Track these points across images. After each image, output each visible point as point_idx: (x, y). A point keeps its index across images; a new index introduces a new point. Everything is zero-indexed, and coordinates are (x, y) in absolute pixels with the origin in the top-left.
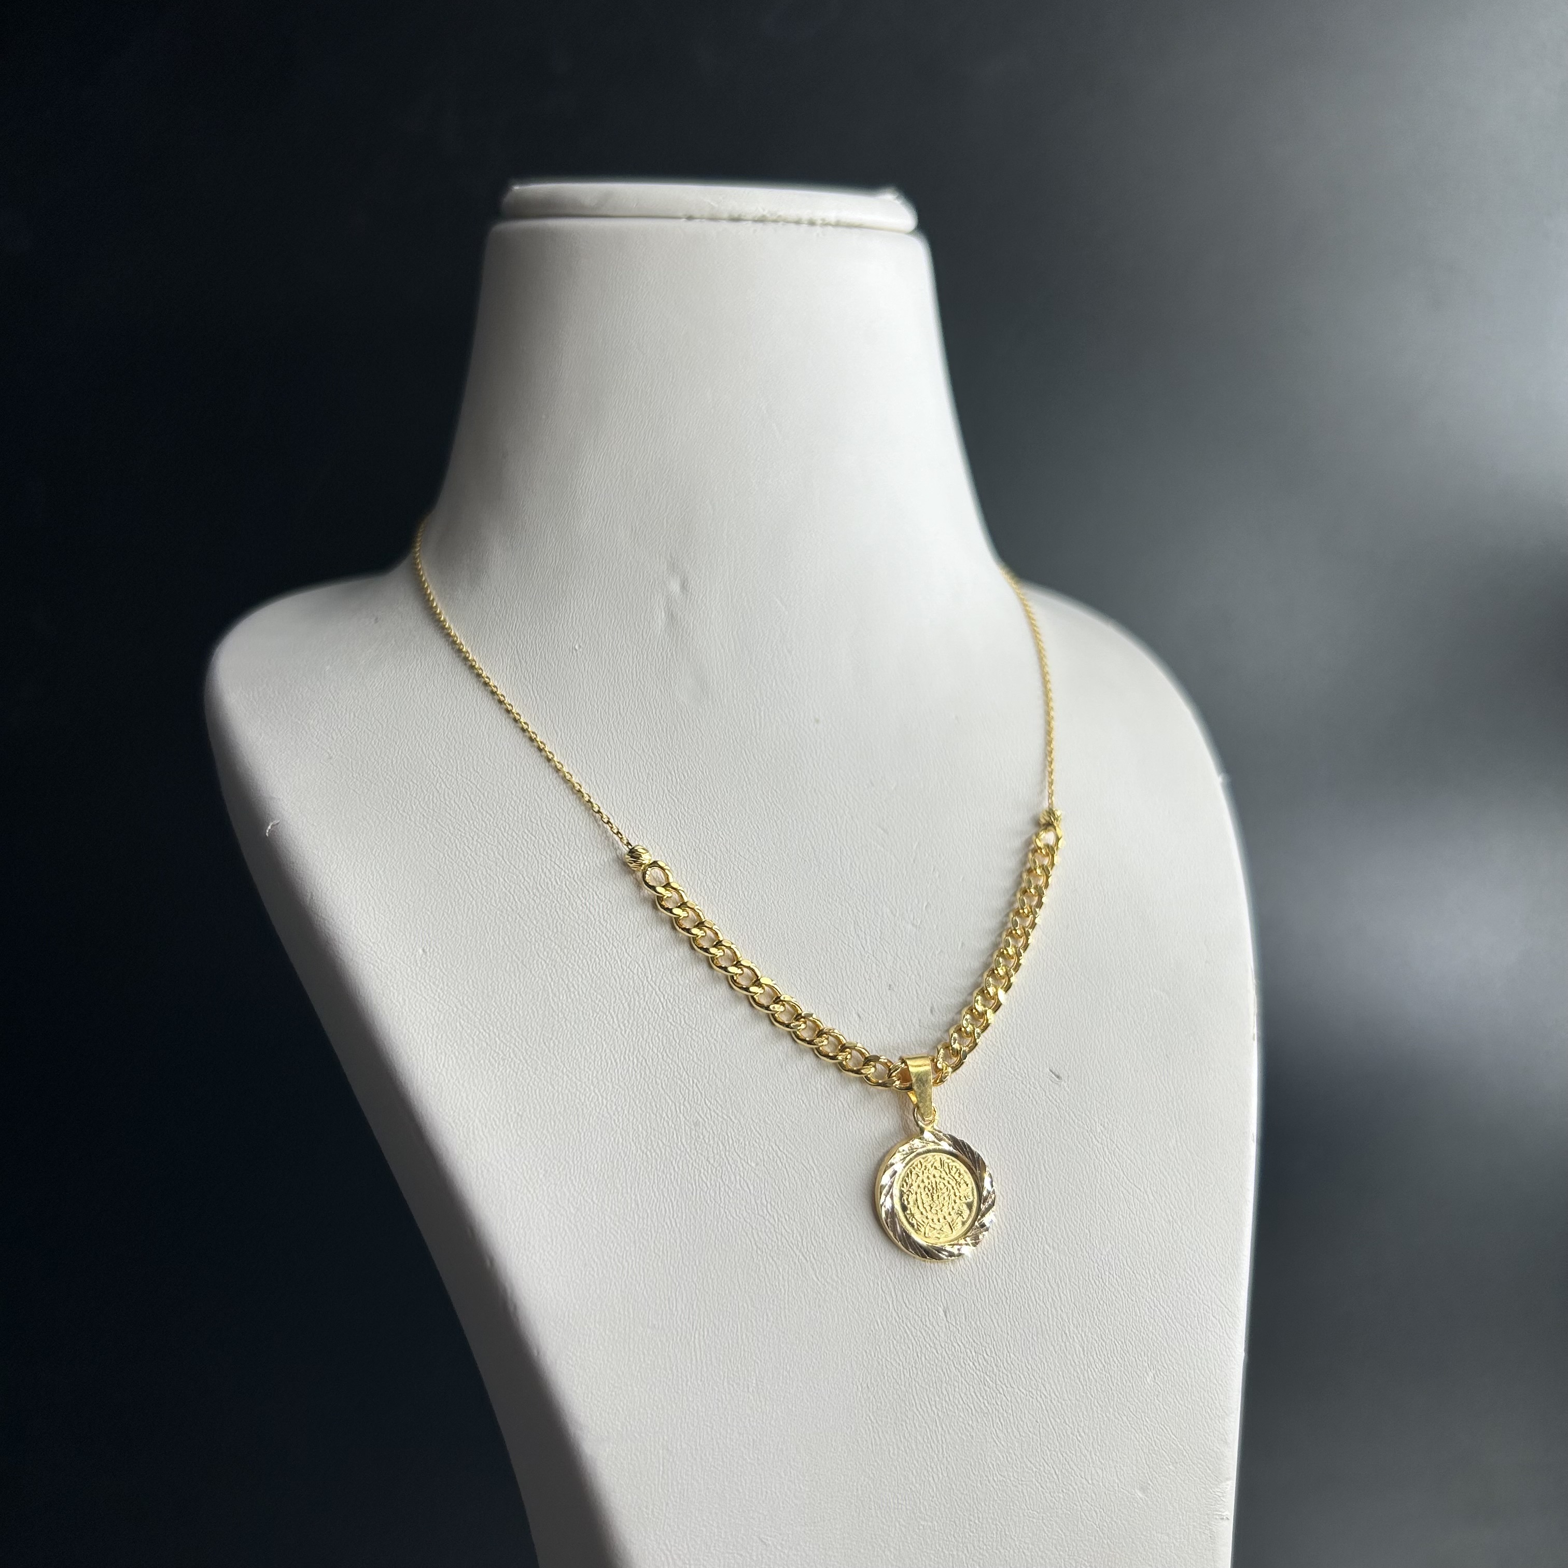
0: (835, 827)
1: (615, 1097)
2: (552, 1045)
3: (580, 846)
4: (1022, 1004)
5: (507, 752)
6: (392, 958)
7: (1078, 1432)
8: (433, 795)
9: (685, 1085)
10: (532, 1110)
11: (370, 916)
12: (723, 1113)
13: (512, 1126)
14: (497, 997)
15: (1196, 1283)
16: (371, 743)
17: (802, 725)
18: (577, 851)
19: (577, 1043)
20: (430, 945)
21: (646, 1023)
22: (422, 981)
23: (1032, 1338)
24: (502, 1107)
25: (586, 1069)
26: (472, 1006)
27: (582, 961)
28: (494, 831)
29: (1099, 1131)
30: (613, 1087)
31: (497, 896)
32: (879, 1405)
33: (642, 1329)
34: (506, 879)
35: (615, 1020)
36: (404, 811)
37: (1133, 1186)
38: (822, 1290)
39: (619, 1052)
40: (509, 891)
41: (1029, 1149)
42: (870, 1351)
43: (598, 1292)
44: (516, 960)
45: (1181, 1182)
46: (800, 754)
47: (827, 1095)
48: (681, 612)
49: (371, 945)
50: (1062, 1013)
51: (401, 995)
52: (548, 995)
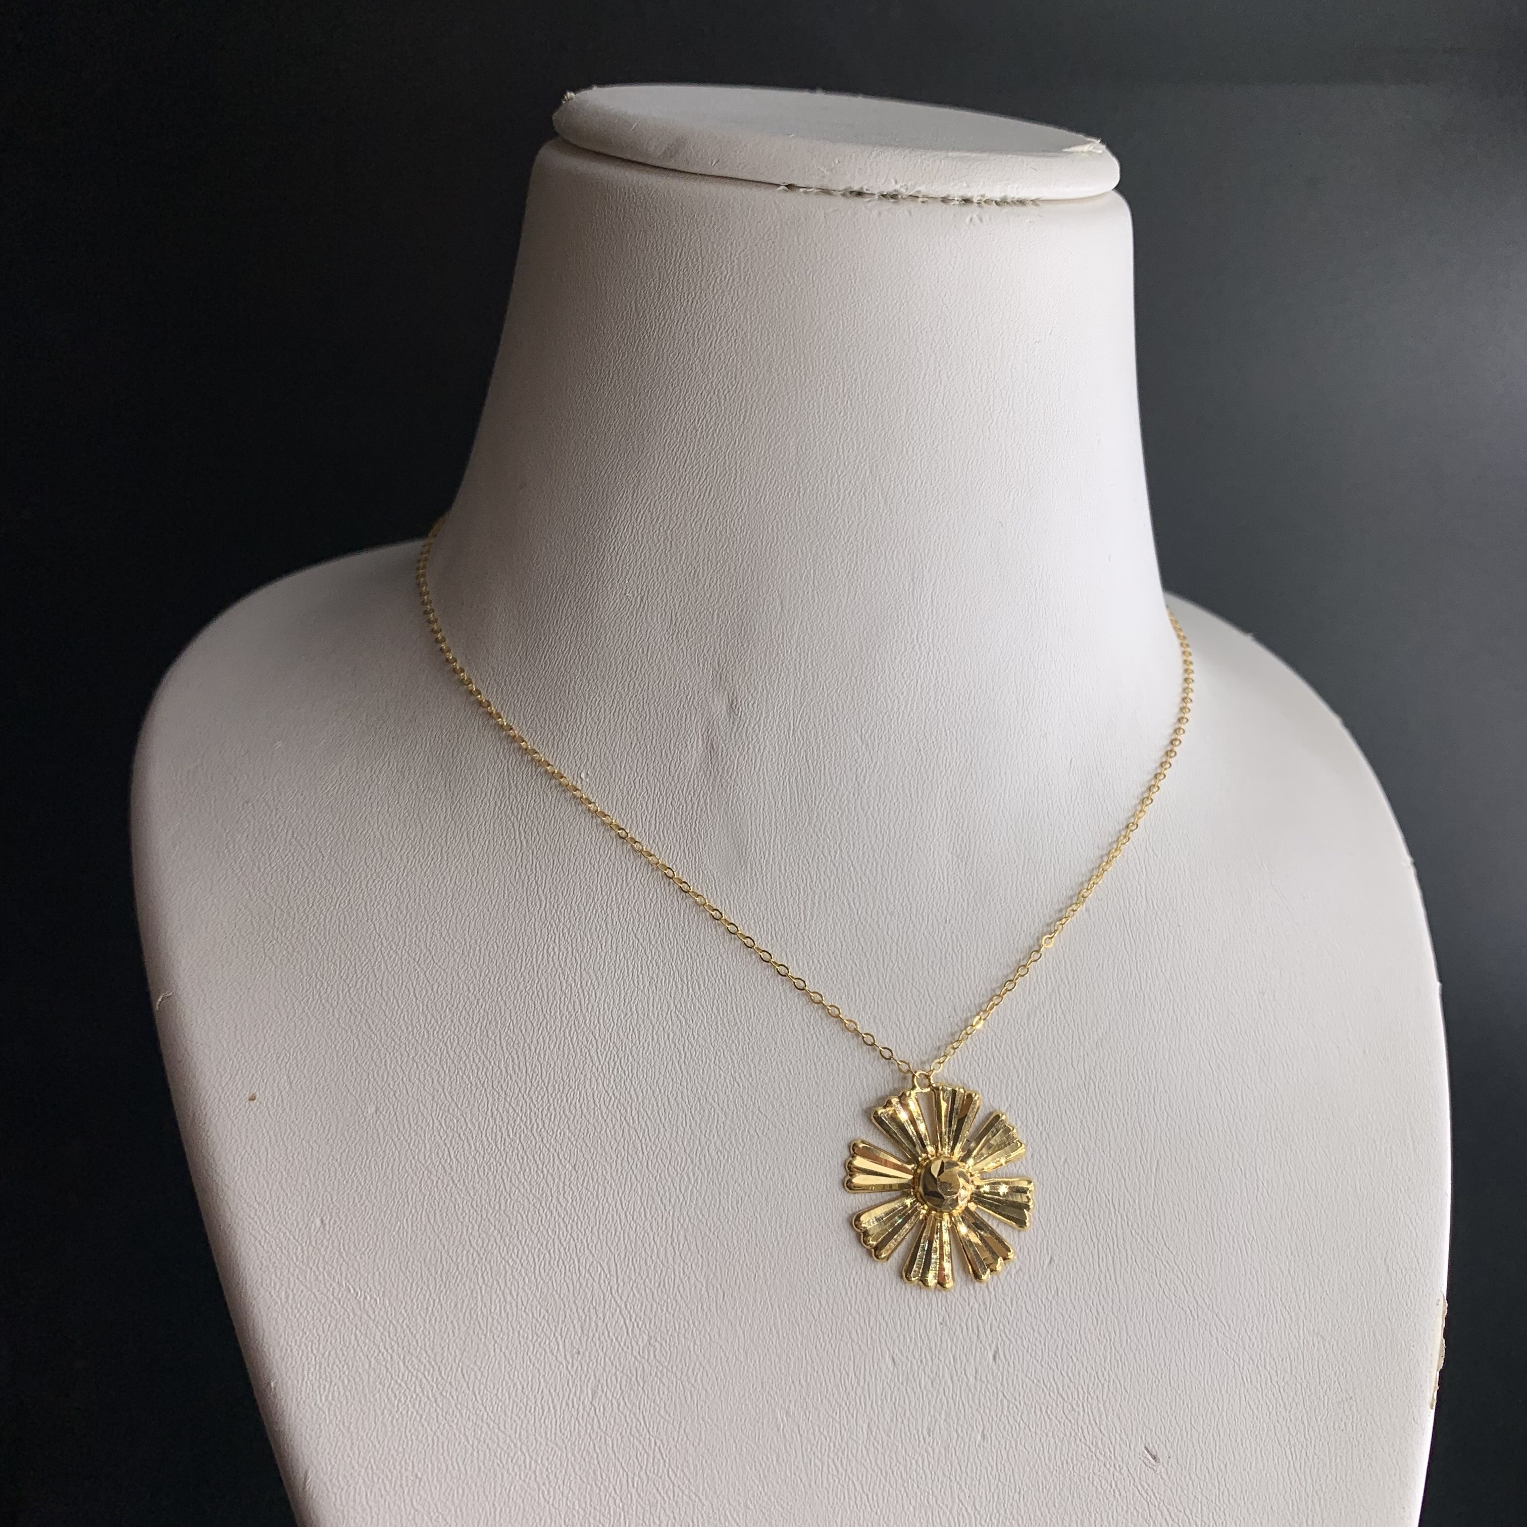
1: (548, 1459)
2: (472, 1377)
4: (1121, 1351)
6: (280, 1229)
8: (368, 980)
9: (643, 1448)
10: (436, 1471)
11: (260, 1161)
12: (690, 1491)
13: (406, 1492)
14: (409, 1302)
16: (304, 884)
19: (507, 1376)
20: (331, 1214)
21: (601, 1354)
22: (315, 1269)
24: (397, 1464)
25: (514, 1416)
28: (438, 1045)
30: (547, 1445)
31: (428, 1148)
34: (443, 1123)
35: (561, 1348)
36: (328, 1001)
39: (561, 1395)
40: (444, 1142)
44: (441, 1247)
46: (861, 962)
47: (835, 1473)
48: (724, 742)
49: (257, 1207)
50: (1173, 1365)
51: (284, 1288)
52: (476, 1304)
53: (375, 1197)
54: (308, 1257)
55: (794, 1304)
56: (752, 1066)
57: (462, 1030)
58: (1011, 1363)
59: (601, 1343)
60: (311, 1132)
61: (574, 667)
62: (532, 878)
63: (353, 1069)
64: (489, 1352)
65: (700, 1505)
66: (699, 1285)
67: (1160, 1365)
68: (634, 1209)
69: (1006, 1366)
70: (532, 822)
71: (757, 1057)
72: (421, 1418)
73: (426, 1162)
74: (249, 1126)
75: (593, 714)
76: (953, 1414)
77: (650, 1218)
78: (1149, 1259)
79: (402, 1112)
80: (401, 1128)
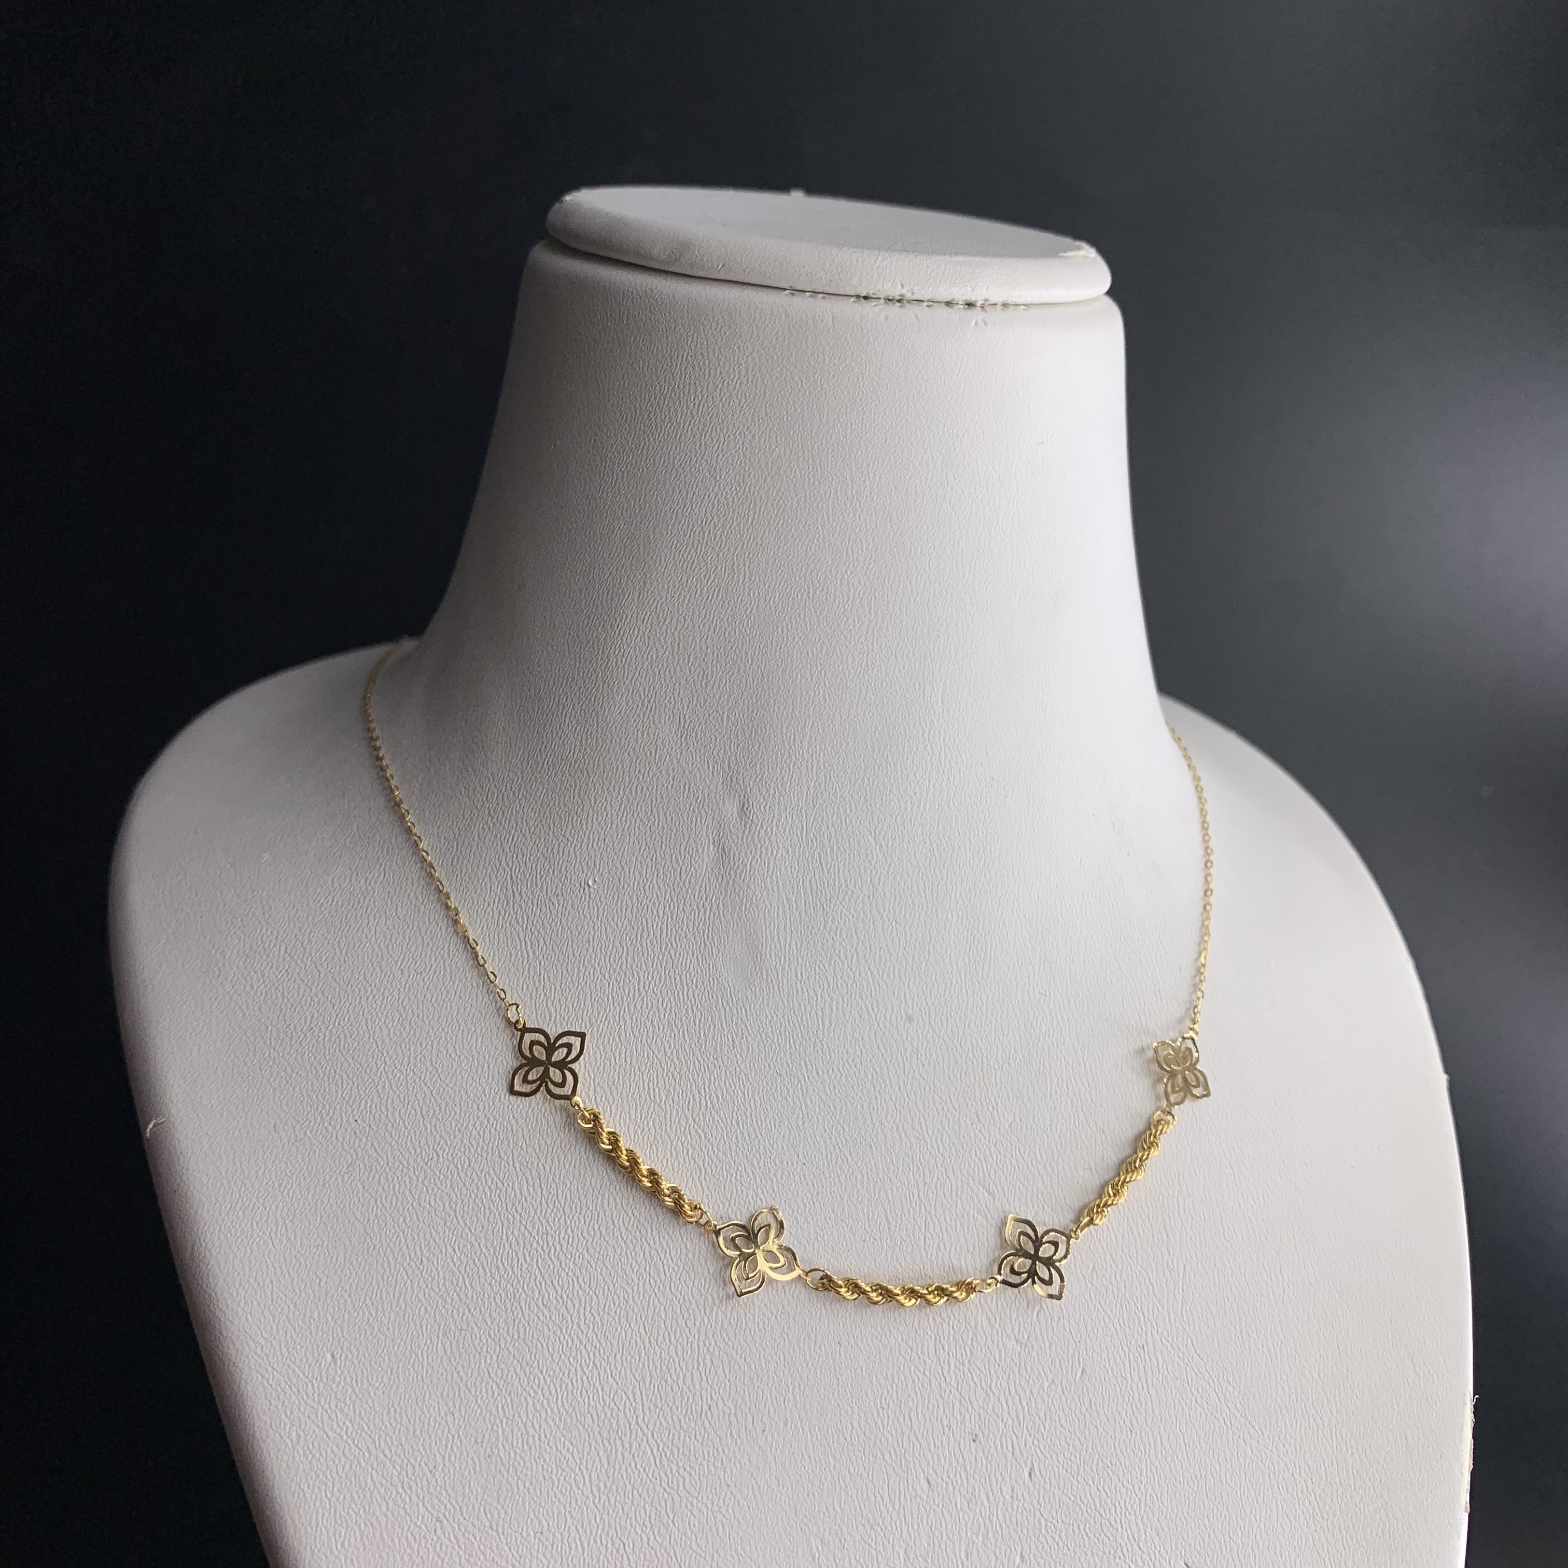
0: (921, 1187)
2: (496, 1516)
3: (563, 1202)
4: (1157, 1464)
5: (480, 1039)
6: (289, 1366)
8: (372, 1101)
11: (265, 1294)
14: (427, 1439)
16: (300, 1003)
17: (888, 1026)
18: (558, 1210)
19: (532, 1516)
20: (342, 1348)
21: (629, 1487)
22: (327, 1407)
25: (540, 1556)
27: (550, 1386)
28: (448, 1168)
31: (441, 1276)
34: (456, 1249)
35: (587, 1481)
36: (330, 1124)
39: (588, 1531)
40: (458, 1269)
44: (458, 1380)
46: (881, 1069)
48: (736, 845)
50: (1209, 1476)
51: (294, 1428)
52: (497, 1438)
53: (388, 1329)
54: (319, 1395)
55: (825, 1428)
56: (775, 1180)
57: (473, 1151)
58: (1048, 1481)
59: (628, 1474)
60: (317, 1262)
61: (579, 772)
63: (360, 1195)
64: (512, 1489)
66: (727, 1411)
67: (1196, 1477)
68: (658, 1333)
69: (1042, 1483)
70: (539, 932)
71: (780, 1172)
73: (440, 1290)
75: (600, 819)
76: (991, 1535)
77: (675, 1343)
78: (1180, 1367)
79: (414, 1238)
80: (413, 1256)
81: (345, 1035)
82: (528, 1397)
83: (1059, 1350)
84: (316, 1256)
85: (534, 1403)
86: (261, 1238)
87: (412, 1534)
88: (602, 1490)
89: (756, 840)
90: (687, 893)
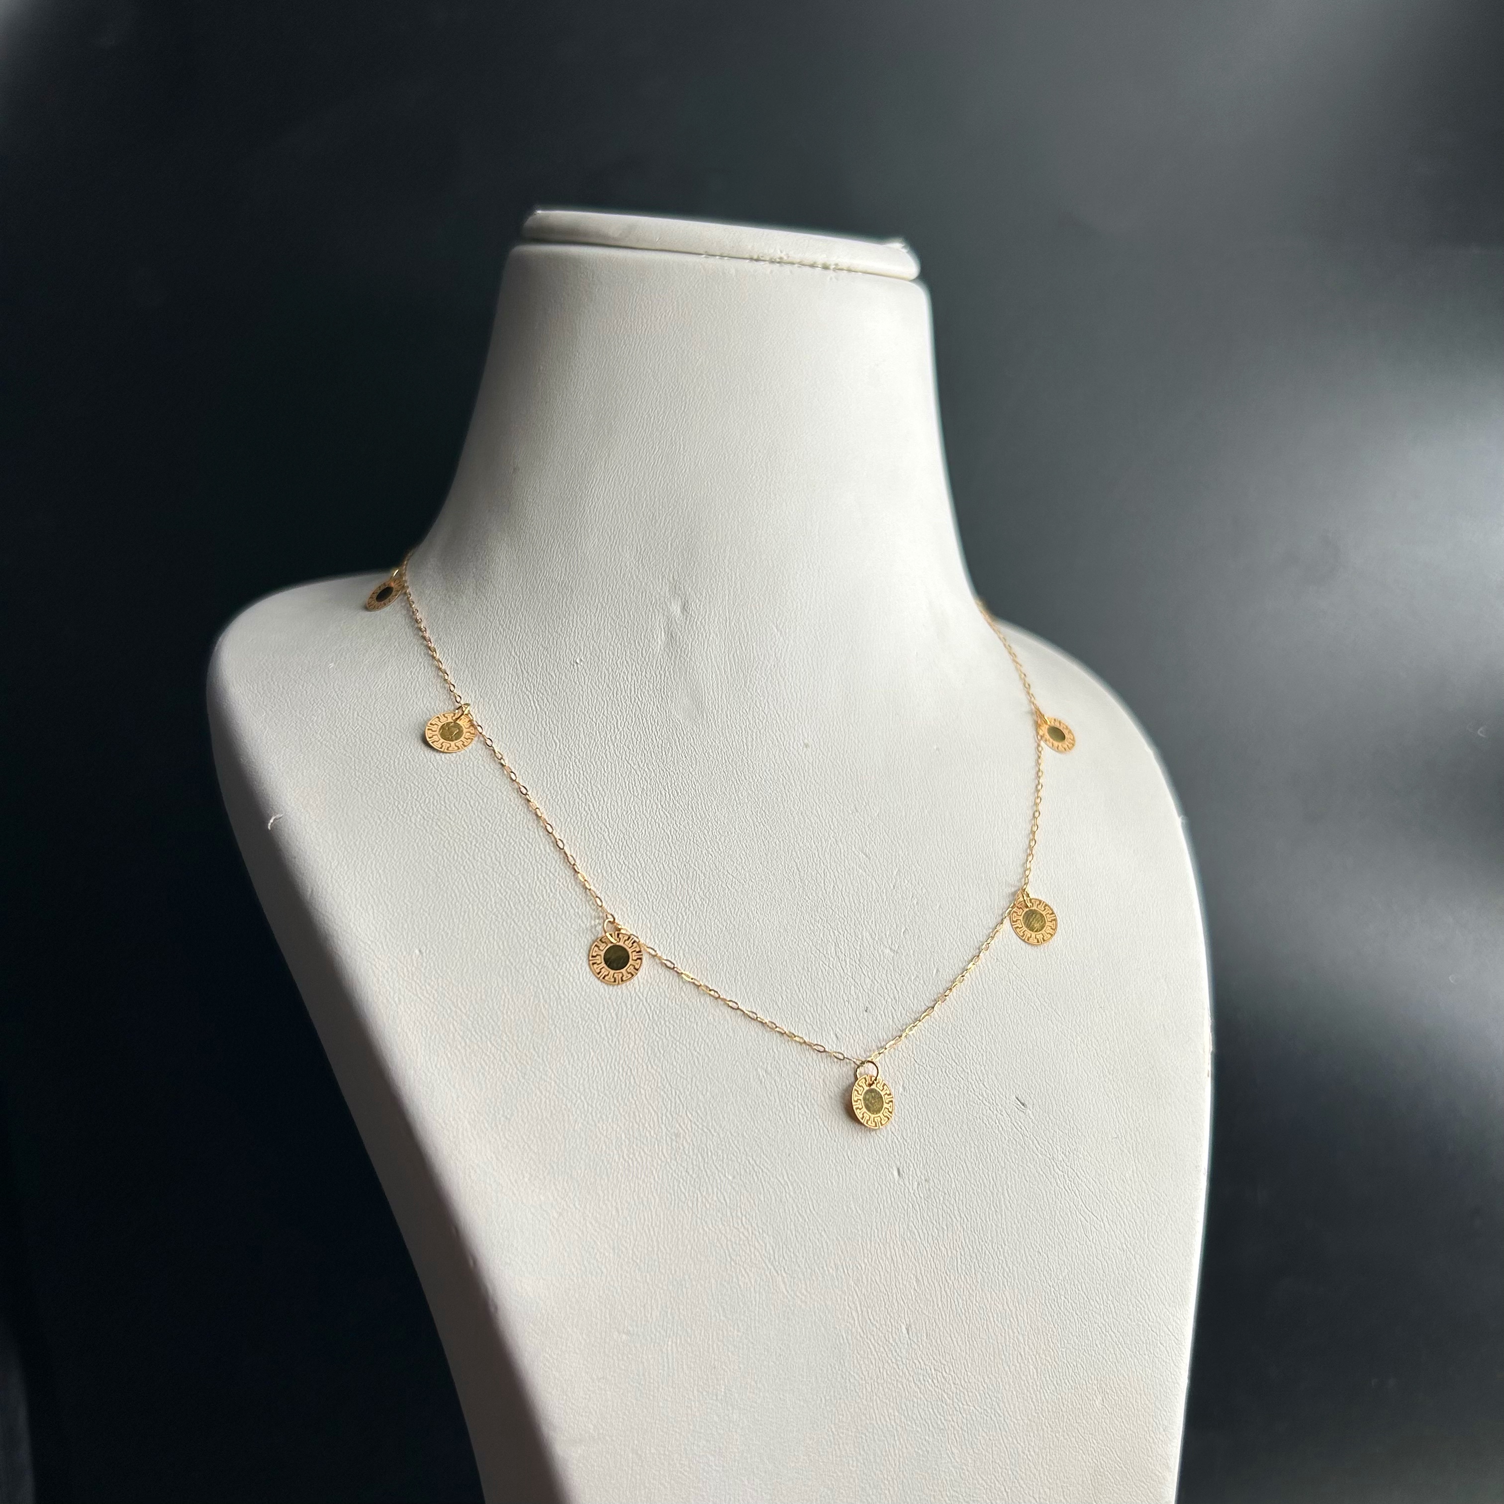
0: (820, 851)
1: (600, 1105)
2: (541, 1050)
4: (992, 1032)
6: (389, 957)
7: (1029, 1451)
8: (434, 797)
9: (667, 1096)
10: (520, 1114)
12: (703, 1126)
13: (500, 1129)
15: (1146, 1310)
17: (792, 749)
19: (566, 1050)
20: (426, 946)
21: (632, 1033)
22: (418, 981)
23: (989, 1358)
24: (491, 1109)
25: (573, 1076)
26: (465, 1008)
29: (1060, 1159)
30: (599, 1095)
32: (841, 1417)
33: (616, 1333)
34: (502, 885)
35: (603, 1029)
36: (405, 813)
37: (1090, 1214)
38: (791, 1303)
39: (606, 1061)
40: (504, 896)
41: (994, 1174)
42: (834, 1364)
43: (577, 1296)
44: (510, 965)
45: (1136, 1211)
46: (789, 777)
47: (804, 1113)
48: (680, 632)
49: (369, 943)
50: (1029, 1042)
51: (397, 994)
52: (539, 1001)
53: (458, 934)
54: (412, 975)
57: (509, 826)
61: (565, 589)
62: (547, 729)
65: (711, 1136)
68: (646, 937)
70: (543, 694)
71: (723, 838)
72: (506, 1077)
74: (357, 893)
75: (582, 619)
77: (657, 942)
78: (1004, 972)
79: (471, 879)
80: (472, 889)
81: (410, 761)
82: (560, 976)
83: (920, 956)
84: (403, 892)
85: (563, 980)
86: (362, 881)
87: (484, 1060)
88: (614, 1034)
89: (695, 628)
90: (648, 665)
